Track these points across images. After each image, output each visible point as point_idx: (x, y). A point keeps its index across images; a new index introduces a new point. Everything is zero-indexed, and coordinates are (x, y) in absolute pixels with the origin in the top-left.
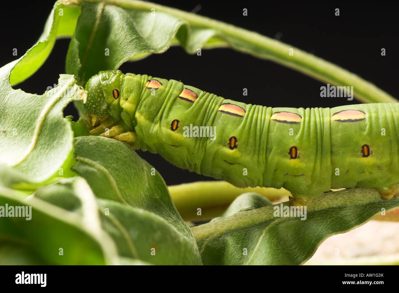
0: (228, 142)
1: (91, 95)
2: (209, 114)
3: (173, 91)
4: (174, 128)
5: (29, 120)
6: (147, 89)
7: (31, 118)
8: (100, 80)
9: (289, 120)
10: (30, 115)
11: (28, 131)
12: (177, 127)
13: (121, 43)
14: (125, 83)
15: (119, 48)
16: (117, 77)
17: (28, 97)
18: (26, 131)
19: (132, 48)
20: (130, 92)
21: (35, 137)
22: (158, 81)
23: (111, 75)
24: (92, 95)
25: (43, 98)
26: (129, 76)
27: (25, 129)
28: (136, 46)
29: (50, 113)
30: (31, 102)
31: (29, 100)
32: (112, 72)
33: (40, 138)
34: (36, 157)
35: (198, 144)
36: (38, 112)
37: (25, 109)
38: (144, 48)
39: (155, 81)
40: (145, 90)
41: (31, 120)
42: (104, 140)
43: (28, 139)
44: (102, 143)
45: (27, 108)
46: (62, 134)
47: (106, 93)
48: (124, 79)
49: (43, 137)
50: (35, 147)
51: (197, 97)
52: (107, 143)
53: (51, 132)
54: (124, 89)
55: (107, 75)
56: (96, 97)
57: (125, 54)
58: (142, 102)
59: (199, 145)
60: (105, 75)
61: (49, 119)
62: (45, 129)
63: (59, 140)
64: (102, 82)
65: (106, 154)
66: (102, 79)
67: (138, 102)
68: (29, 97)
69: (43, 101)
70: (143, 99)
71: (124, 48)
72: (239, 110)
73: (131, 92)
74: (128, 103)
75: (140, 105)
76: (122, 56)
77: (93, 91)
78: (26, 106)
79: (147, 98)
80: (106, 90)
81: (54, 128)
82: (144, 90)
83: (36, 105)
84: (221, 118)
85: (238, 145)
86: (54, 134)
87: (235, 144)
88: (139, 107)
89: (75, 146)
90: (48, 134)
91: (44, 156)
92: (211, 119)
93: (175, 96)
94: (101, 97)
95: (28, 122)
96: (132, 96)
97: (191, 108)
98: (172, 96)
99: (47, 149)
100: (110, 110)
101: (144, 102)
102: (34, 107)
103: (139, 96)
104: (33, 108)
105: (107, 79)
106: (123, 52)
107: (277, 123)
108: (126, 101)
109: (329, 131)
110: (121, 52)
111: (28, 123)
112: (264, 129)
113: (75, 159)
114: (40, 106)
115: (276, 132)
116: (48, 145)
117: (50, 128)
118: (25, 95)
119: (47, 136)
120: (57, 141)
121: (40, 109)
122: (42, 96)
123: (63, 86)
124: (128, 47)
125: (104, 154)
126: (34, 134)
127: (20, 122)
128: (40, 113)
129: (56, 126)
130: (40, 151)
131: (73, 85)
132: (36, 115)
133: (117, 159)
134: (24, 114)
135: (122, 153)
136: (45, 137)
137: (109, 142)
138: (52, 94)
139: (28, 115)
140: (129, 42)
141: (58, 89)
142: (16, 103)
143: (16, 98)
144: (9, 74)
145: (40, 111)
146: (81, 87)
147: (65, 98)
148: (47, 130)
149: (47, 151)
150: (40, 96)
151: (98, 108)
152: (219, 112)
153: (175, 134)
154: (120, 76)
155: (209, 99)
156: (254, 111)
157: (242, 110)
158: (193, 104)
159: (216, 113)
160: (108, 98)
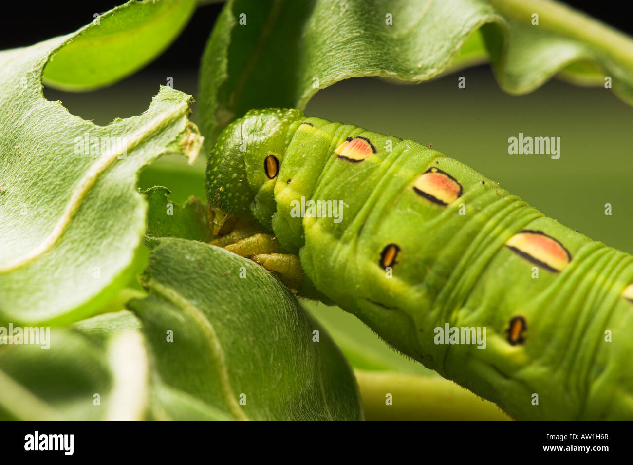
0: (507, 326)
1: (220, 161)
3: (396, 171)
4: (387, 263)
5: (59, 179)
6: (337, 160)
7: (65, 174)
10: (66, 167)
11: (53, 203)
12: (394, 262)
13: (324, 42)
15: (319, 53)
16: (280, 127)
17: (73, 124)
18: (47, 202)
19: (343, 58)
20: (298, 163)
21: (63, 220)
22: (369, 143)
23: (268, 120)
24: (223, 162)
25: (104, 133)
26: (308, 126)
27: (47, 198)
28: (356, 56)
29: (110, 174)
31: (72, 132)
33: (75, 225)
34: (52, 266)
36: (84, 165)
37: (57, 152)
38: (372, 64)
39: (361, 141)
40: (333, 162)
41: (64, 180)
42: (223, 256)
43: (48, 221)
44: (217, 261)
45: (63, 149)
46: (123, 226)
49: (82, 225)
50: (57, 244)
51: (460, 194)
52: (229, 264)
53: (101, 217)
54: (287, 157)
55: (260, 121)
56: (230, 169)
57: (325, 70)
60: (255, 121)
61: (105, 186)
62: (90, 206)
63: (113, 240)
64: (247, 135)
65: (219, 288)
68: (74, 126)
70: (323, 182)
71: (327, 54)
72: (555, 252)
73: (300, 164)
74: (290, 190)
76: (320, 72)
77: (227, 153)
78: (62, 145)
79: (334, 181)
80: (249, 156)
81: (111, 208)
82: (330, 160)
84: (506, 264)
85: (526, 337)
86: (106, 223)
87: (521, 334)
89: (152, 256)
90: (94, 220)
91: (72, 268)
94: (239, 172)
95: (58, 181)
96: (300, 176)
97: (435, 221)
98: (393, 181)
99: (82, 253)
100: (255, 203)
101: (326, 191)
103: (317, 175)
106: (324, 64)
108: (286, 186)
110: (320, 62)
111: (56, 185)
113: (145, 285)
116: (88, 245)
117: (101, 208)
118: (66, 117)
119: (90, 224)
120: (110, 239)
121: (89, 158)
122: (105, 129)
123: (156, 114)
124: (337, 53)
125: (215, 288)
126: (63, 214)
127: (41, 178)
128: (88, 167)
129: (117, 205)
130: (64, 255)
131: (179, 119)
132: (78, 171)
133: (242, 304)
134: (51, 163)
135: (258, 293)
136: (84, 226)
137: (235, 263)
138: (127, 128)
139: (60, 165)
140: (343, 42)
141: (144, 121)
142: (42, 131)
143: (44, 120)
144: (45, 61)
145: (91, 162)
146: (195, 127)
147: (153, 145)
148: (93, 210)
149: (82, 258)
150: (100, 129)
151: (230, 195)
152: (506, 251)
153: (388, 278)
154: (289, 124)
155: (492, 207)
156: (591, 266)
157: (565, 254)
158: (442, 211)
159: (498, 251)
160: (252, 176)
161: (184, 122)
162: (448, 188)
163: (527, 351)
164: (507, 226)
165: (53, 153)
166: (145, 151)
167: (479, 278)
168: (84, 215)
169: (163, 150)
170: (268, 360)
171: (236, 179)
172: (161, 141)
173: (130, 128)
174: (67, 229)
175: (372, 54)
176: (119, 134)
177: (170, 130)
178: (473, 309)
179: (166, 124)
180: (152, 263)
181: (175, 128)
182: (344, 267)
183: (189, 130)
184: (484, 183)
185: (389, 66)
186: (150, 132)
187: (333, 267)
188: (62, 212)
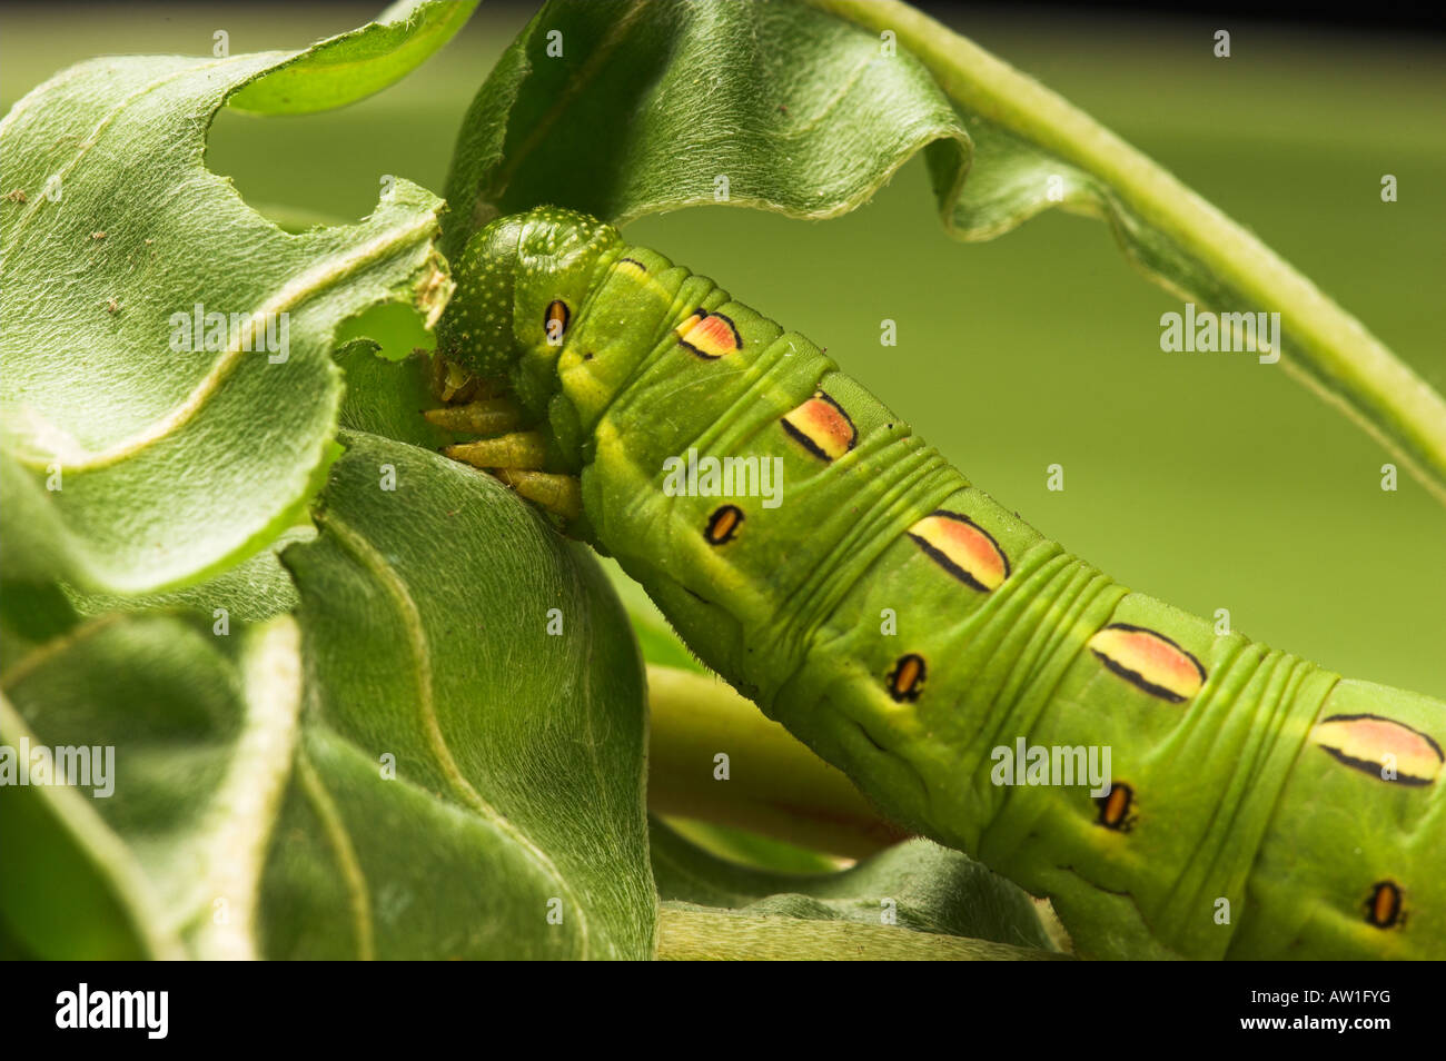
0: (893, 667)
1: (469, 289)
2: (867, 534)
3: (766, 389)
4: (718, 535)
6: (677, 347)
8: (521, 247)
9: (1153, 675)
10: (224, 295)
12: (728, 537)
13: (674, 137)
14: (608, 289)
15: (663, 152)
16: (583, 256)
17: (245, 223)
19: (702, 170)
20: (611, 331)
22: (733, 328)
23: (566, 238)
24: (473, 290)
25: (294, 248)
30: (246, 245)
32: (575, 228)
33: (224, 396)
34: (179, 461)
35: (784, 623)
36: (253, 297)
37: (213, 266)
38: (746, 187)
39: (722, 321)
40: (669, 347)
42: (452, 482)
43: (183, 380)
44: (440, 490)
45: (223, 264)
46: (302, 414)
47: (525, 304)
48: (611, 270)
49: (236, 398)
50: (191, 425)
51: (852, 444)
52: (461, 496)
53: (268, 391)
54: (594, 314)
55: (552, 236)
56: (484, 305)
57: (669, 183)
58: (641, 389)
59: (786, 630)
60: (543, 234)
63: (283, 433)
64: (525, 256)
65: (437, 538)
66: (527, 246)
67: (623, 384)
68: (247, 226)
69: (289, 261)
70: (647, 376)
71: (676, 157)
72: (985, 558)
73: (614, 332)
74: (587, 373)
75: (627, 395)
76: (660, 185)
77: (482, 278)
78: (222, 256)
79: (664, 382)
80: (525, 294)
81: (287, 379)
82: (666, 341)
83: (256, 265)
84: (906, 566)
85: (921, 691)
86: (275, 403)
87: (913, 684)
88: (620, 402)
89: (335, 470)
90: (257, 394)
91: (210, 470)
92: (866, 554)
93: (766, 411)
94: (500, 313)
96: (611, 353)
97: (807, 483)
98: (756, 407)
99: (229, 447)
100: (519, 370)
101: (647, 394)
102: (248, 271)
103: (638, 358)
104: (241, 272)
105: (545, 251)
106: (669, 173)
107: (1104, 672)
108: (582, 362)
109: (1279, 778)
110: (663, 167)
112: (1043, 675)
114: (269, 274)
115: (1084, 705)
116: (241, 434)
117: (270, 375)
118: (236, 209)
119: (250, 399)
120: (277, 432)
121: (263, 287)
122: (296, 240)
123: (382, 229)
124: (692, 160)
125: (430, 538)
126: (207, 372)
127: (181, 303)
128: (260, 301)
129: (296, 375)
130: (201, 444)
131: (419, 243)
132: (242, 305)
133: (473, 568)
134: (201, 282)
135: (501, 548)
136: (239, 400)
137: (470, 495)
138: (333, 244)
139: (215, 290)
140: (705, 143)
141: (361, 238)
142: (194, 226)
143: (200, 207)
144: (217, 104)
145: (264, 294)
146: (444, 262)
147: (370, 283)
148: (257, 377)
149: (229, 455)
150: (287, 238)
151: (479, 347)
152: (907, 541)
153: (713, 560)
154: (597, 253)
155: (896, 469)
156: (1041, 586)
157: (1001, 562)
158: (821, 469)
159: (896, 540)
160: (521, 326)
161: (427, 251)
162: (835, 432)
163: (920, 715)
164: (914, 501)
165: (207, 267)
166: (355, 290)
167: (858, 581)
168: (241, 382)
169: (384, 294)
170: (502, 660)
171: (492, 325)
172: (384, 278)
173: (338, 245)
174: (211, 402)
175: (748, 170)
176: (317, 252)
177: (401, 261)
178: (842, 631)
179: (397, 250)
180: (333, 481)
181: (410, 258)
182: (647, 525)
183: (433, 267)
184: (890, 426)
185: (774, 194)
186: (367, 259)
187: (630, 519)
188: (207, 369)
